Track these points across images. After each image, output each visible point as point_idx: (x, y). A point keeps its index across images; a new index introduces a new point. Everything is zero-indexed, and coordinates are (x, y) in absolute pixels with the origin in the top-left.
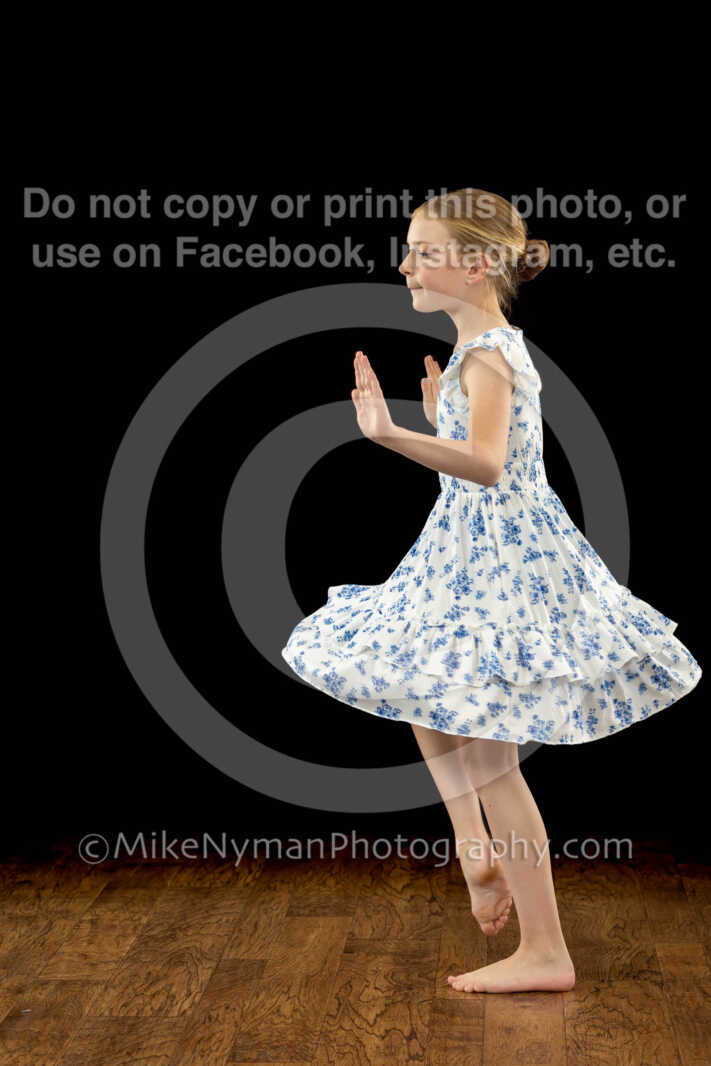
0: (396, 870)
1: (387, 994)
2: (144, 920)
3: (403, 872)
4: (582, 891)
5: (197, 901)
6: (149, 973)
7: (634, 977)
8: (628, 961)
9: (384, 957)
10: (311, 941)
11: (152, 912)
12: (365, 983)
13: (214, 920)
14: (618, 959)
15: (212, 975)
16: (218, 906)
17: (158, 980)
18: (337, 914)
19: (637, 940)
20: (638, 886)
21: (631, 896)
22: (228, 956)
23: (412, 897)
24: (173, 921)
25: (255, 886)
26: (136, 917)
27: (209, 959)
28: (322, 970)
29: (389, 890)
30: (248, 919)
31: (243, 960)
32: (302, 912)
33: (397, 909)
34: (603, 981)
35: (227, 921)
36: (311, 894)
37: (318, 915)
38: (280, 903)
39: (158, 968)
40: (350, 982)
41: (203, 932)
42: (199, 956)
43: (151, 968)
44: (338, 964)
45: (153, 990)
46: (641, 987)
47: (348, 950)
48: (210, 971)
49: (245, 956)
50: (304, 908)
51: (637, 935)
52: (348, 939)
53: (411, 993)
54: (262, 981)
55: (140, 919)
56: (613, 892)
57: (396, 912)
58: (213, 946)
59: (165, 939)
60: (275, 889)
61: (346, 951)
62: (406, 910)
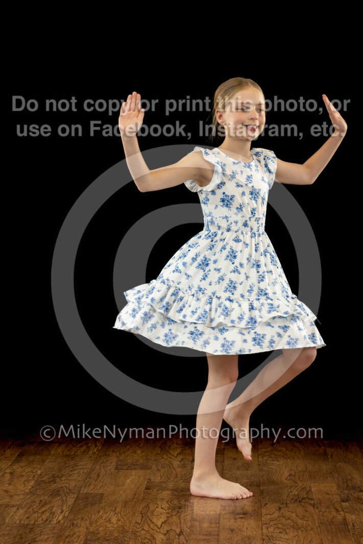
0: (173, 445)
1: (167, 511)
2: (39, 472)
3: (177, 446)
4: (272, 456)
5: (67, 462)
6: (41, 501)
7: (300, 501)
8: (296, 493)
9: (167, 492)
10: (128, 483)
11: (43, 467)
12: (156, 505)
13: (76, 472)
14: (291, 492)
15: (75, 502)
16: (79, 464)
17: (46, 504)
18: (142, 469)
19: (301, 481)
20: (302, 453)
21: (298, 458)
22: (84, 491)
23: (182, 459)
24: (54, 473)
25: (98, 453)
26: (35, 471)
27: (73, 493)
28: (133, 499)
29: (169, 455)
30: (94, 472)
31: (92, 493)
32: (123, 467)
33: (174, 466)
34: (283, 504)
35: (83, 472)
36: (128, 458)
37: (132, 470)
38: (112, 463)
39: (46, 498)
40: (148, 505)
41: (70, 478)
42: (68, 491)
43: (42, 498)
44: (142, 496)
45: (43, 509)
46: (303, 506)
47: (147, 488)
48: (74, 500)
49: (92, 492)
50: (124, 466)
51: (301, 479)
52: (148, 482)
53: (180, 511)
54: (101, 505)
55: (37, 471)
56: (289, 456)
57: (173, 468)
58: (75, 486)
59: (50, 482)
60: (109, 455)
61: (146, 489)
62: (179, 467)
